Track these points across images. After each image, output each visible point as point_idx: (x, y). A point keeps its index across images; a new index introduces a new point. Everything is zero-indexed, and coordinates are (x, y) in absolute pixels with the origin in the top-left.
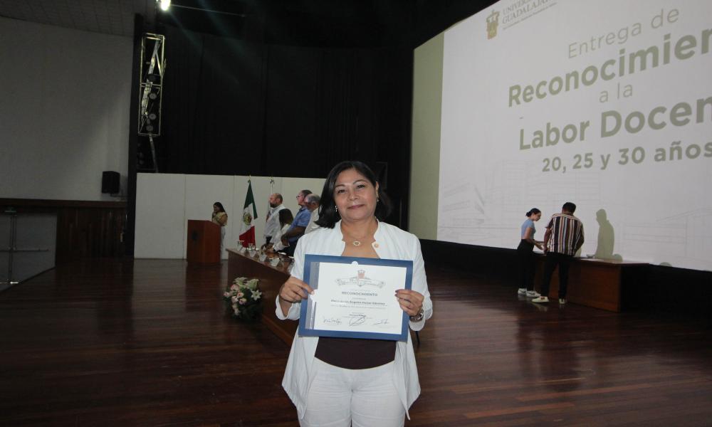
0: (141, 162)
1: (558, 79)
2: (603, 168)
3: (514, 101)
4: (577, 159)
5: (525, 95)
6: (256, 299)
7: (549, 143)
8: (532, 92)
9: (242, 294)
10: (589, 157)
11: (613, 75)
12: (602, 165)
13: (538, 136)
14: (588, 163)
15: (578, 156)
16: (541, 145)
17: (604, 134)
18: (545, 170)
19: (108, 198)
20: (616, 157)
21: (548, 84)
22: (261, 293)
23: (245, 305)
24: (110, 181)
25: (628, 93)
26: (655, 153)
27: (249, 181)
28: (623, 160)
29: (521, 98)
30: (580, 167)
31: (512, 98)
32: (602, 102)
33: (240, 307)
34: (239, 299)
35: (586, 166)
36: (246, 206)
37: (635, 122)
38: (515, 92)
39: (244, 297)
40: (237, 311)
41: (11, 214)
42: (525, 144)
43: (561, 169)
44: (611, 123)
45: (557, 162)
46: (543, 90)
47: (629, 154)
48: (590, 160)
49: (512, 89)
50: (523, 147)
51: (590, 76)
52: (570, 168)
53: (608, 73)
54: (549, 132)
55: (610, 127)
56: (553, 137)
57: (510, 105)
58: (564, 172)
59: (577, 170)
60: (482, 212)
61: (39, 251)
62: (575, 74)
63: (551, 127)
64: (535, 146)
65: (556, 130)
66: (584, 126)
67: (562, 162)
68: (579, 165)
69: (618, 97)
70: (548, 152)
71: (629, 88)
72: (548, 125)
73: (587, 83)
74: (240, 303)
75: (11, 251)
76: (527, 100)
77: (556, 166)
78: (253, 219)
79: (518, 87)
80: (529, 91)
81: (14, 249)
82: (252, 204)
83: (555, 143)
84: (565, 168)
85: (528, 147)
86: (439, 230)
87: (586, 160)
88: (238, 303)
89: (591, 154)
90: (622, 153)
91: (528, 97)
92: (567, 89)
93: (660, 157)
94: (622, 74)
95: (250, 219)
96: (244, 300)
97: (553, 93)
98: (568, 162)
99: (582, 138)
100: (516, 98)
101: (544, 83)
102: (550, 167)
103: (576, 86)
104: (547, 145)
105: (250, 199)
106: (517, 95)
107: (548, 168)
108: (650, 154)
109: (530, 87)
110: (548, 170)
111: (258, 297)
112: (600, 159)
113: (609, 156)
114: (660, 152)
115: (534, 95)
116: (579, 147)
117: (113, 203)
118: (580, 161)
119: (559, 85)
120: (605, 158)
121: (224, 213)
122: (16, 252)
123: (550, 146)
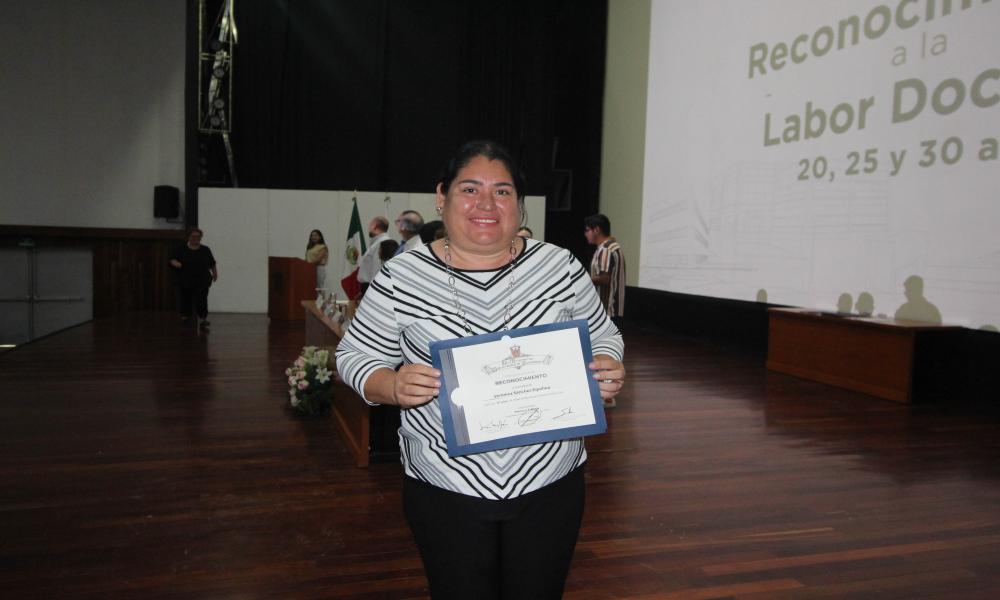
0: (204, 172)
1: (827, 30)
2: (894, 173)
3: (756, 70)
4: (853, 159)
5: (774, 57)
6: (322, 381)
7: (809, 134)
8: (784, 54)
9: (304, 374)
10: (871, 156)
11: (915, 19)
12: (892, 168)
13: (792, 124)
14: (870, 165)
15: (855, 154)
16: (796, 137)
17: (898, 117)
18: (802, 177)
19: (162, 225)
20: (916, 154)
21: (810, 40)
22: (330, 373)
23: (307, 391)
24: (165, 199)
25: (938, 49)
26: (980, 147)
27: (354, 199)
28: (927, 159)
29: (767, 64)
30: (856, 172)
31: (753, 63)
32: (895, 64)
33: (299, 394)
34: (298, 381)
35: (867, 170)
36: (351, 235)
37: (948, 97)
38: (758, 55)
39: (306, 378)
40: (294, 400)
41: (27, 248)
42: (772, 136)
43: (827, 176)
44: (910, 98)
45: (820, 164)
46: (803, 48)
47: (937, 150)
48: (874, 161)
49: (754, 49)
50: (769, 142)
51: (877, 23)
52: (840, 174)
53: (908, 15)
54: (809, 117)
55: (908, 105)
56: (815, 124)
57: (751, 75)
58: (831, 180)
59: (854, 177)
60: (706, 244)
61: (70, 301)
62: (854, 21)
63: (814, 109)
64: (787, 140)
65: (820, 114)
66: (865, 105)
67: (829, 165)
68: (855, 168)
69: (923, 55)
70: (806, 148)
71: (940, 40)
72: (809, 105)
73: (871, 35)
74: (299, 387)
75: (31, 301)
76: (776, 67)
77: (820, 170)
78: (360, 255)
79: (763, 47)
80: (779, 52)
81: (35, 297)
82: (358, 233)
83: (817, 134)
84: (832, 174)
85: (776, 141)
86: (642, 272)
87: (868, 160)
88: (296, 387)
89: (875, 151)
90: (925, 148)
91: (778, 62)
92: (841, 46)
93: (988, 153)
94: (930, 16)
95: (356, 256)
96: (305, 383)
97: (818, 53)
98: (839, 164)
99: (861, 125)
100: (759, 64)
101: (803, 38)
102: (810, 172)
103: (855, 40)
104: (807, 137)
105: (355, 226)
106: (764, 58)
107: (806, 174)
108: (971, 148)
109: (782, 46)
110: (807, 178)
111: (327, 378)
112: (890, 158)
113: (903, 153)
114: (988, 145)
115: (788, 59)
116: (856, 140)
117: (172, 231)
118: (856, 162)
119: (828, 39)
120: (898, 157)
121: (323, 246)
122: (37, 302)
123: (811, 139)
